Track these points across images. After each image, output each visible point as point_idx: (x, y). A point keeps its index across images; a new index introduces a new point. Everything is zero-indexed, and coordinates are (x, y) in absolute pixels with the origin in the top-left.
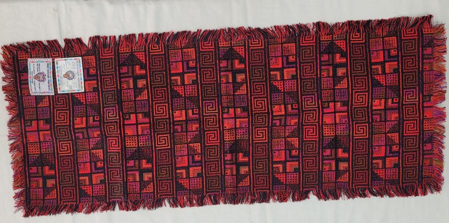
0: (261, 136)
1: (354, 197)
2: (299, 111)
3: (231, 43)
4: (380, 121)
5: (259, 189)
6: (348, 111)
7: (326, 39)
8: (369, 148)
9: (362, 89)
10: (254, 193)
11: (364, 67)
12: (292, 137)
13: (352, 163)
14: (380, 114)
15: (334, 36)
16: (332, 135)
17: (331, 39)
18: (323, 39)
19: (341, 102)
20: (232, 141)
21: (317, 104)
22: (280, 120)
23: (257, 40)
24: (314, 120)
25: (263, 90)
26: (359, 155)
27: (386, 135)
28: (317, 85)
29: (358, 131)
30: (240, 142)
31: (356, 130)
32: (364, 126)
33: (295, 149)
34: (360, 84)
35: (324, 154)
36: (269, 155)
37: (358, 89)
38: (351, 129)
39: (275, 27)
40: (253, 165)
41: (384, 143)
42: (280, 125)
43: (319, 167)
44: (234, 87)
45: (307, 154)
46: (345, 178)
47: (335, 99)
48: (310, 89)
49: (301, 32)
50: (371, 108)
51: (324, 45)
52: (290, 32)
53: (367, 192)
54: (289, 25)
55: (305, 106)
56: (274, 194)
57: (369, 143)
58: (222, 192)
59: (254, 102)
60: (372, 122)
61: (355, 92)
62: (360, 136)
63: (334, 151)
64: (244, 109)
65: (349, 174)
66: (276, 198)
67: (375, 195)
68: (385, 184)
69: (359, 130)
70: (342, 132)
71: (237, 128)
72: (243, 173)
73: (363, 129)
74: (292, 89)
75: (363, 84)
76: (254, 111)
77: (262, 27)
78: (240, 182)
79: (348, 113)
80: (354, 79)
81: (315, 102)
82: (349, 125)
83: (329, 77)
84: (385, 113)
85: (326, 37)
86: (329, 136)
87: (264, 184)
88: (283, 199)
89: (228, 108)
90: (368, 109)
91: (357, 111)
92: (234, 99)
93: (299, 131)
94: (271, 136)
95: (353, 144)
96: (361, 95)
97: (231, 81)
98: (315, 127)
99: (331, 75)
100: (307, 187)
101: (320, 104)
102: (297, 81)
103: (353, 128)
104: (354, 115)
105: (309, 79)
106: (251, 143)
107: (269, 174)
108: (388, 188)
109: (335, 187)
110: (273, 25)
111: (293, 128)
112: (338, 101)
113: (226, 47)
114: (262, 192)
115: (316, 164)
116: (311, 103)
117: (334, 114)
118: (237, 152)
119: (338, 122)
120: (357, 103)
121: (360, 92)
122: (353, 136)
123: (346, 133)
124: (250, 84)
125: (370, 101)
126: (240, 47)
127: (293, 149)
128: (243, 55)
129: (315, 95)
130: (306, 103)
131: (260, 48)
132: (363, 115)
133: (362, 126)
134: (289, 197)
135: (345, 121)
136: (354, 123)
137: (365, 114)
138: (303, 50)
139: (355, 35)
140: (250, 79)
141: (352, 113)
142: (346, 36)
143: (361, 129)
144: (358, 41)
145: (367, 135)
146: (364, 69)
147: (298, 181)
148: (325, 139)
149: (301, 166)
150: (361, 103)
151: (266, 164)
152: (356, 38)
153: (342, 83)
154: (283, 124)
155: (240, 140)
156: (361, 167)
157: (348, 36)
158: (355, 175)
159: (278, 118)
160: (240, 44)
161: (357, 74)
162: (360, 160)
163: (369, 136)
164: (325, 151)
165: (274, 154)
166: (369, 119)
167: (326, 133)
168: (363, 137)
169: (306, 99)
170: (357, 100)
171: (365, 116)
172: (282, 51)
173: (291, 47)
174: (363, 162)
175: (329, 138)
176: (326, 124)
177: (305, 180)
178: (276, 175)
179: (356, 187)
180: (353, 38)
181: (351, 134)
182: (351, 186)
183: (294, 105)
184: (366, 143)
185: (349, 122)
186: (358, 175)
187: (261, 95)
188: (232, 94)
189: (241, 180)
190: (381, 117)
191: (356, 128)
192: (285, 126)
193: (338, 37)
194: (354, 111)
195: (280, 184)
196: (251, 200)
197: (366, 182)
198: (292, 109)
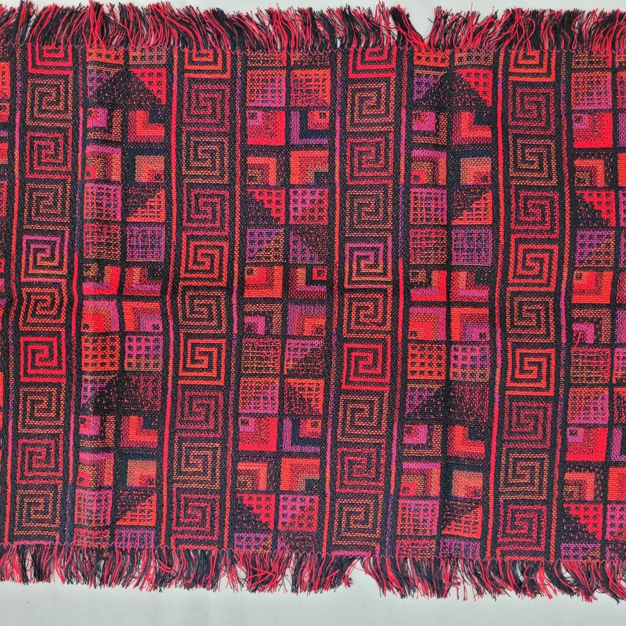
0: (205, 365)
1: (497, 590)
2: (330, 290)
3: (126, 53)
4: (597, 343)
5: (187, 542)
6: (490, 304)
7: (431, 63)
8: (554, 430)
9: (541, 232)
10: (169, 552)
11: (549, 163)
12: (305, 377)
13: (497, 479)
14: (597, 322)
15: (457, 55)
16: (435, 377)
17: (446, 65)
18: (423, 62)
19: (470, 269)
20: (109, 373)
21: (390, 272)
22: (268, 317)
23: (211, 52)
24: (378, 325)
25: (218, 215)
26: (521, 451)
27: (611, 393)
28: (395, 211)
29: (522, 372)
30: (134, 378)
31: (514, 367)
32: (541, 355)
33: (313, 415)
34: (534, 215)
35: (407, 440)
36: (225, 428)
37: (526, 232)
38: (499, 361)
39: (271, 13)
40: (171, 457)
41: (603, 419)
42: (268, 333)
43: (388, 482)
44: (125, 197)
45: (350, 436)
46: (468, 526)
47: (449, 259)
48: (370, 222)
49: (352, 34)
50: (568, 298)
51: (425, 80)
52: (316, 33)
53: (541, 577)
54: (316, 9)
55: (350, 276)
56: (233, 562)
57: (555, 414)
58: (62, 540)
59: (188, 251)
60: (570, 342)
61: (519, 241)
62: (527, 389)
63: (438, 429)
64: (153, 272)
65: (486, 513)
66: (242, 573)
67: (567, 590)
68: (603, 557)
69: (526, 368)
70: (468, 371)
71: (126, 333)
72: (136, 484)
73: (539, 365)
74: (312, 218)
75: (543, 215)
76: (186, 279)
77: (230, 10)
78: (124, 512)
79: (492, 312)
80: (517, 197)
81: (386, 264)
82: (494, 350)
83: (436, 186)
84: (614, 317)
85: (433, 56)
86: (427, 381)
87: (203, 524)
88: (261, 579)
89: (101, 263)
90: (557, 301)
91: (521, 304)
92: (124, 238)
93: (327, 355)
94: (238, 367)
95: (501, 414)
96: (535, 251)
97: (116, 176)
98: (380, 347)
99: (442, 179)
100: (345, 548)
101: (401, 272)
102: (333, 191)
103: (505, 360)
104: (512, 317)
105: (372, 187)
106: (170, 385)
107: (222, 492)
108: (613, 568)
109: (437, 553)
110: (264, 7)
111: (309, 348)
112: (462, 268)
113: (106, 65)
114: (195, 551)
115: (378, 472)
116: (371, 267)
117: (444, 310)
118: (122, 413)
119: (455, 337)
120: (522, 277)
121: (534, 240)
122: (503, 388)
123: (480, 375)
124: (179, 191)
125: (565, 274)
126: (155, 71)
127: (305, 417)
128: (163, 97)
129: (386, 242)
130: (354, 267)
131: (218, 76)
132: (538, 320)
133: (536, 355)
134: (283, 574)
135: (481, 336)
136: (509, 344)
137: (547, 318)
138: (355, 91)
139: (525, 54)
140: (180, 177)
141: (503, 309)
142: (497, 56)
143: (530, 364)
144: (534, 75)
145: (551, 386)
146: (550, 168)
147: (315, 525)
148: (413, 389)
149: (328, 475)
150: (534, 277)
151: (214, 458)
152: (527, 66)
153: (477, 209)
154: (276, 330)
155: (134, 373)
156: (526, 493)
157: (501, 58)
158: (505, 517)
159: (261, 308)
160: (156, 62)
161: (528, 183)
162: (522, 468)
163: (557, 391)
164: (409, 432)
165: (242, 428)
166: (558, 333)
167: (415, 372)
168: (538, 394)
169: (356, 254)
170: (524, 267)
171: (547, 323)
172: (288, 92)
173: (317, 80)
174: (532, 477)
175: (426, 386)
176: (418, 342)
177: (340, 523)
178: (246, 497)
179: (507, 558)
180: (517, 65)
181: (498, 379)
182: (488, 554)
183: (315, 270)
184: (545, 414)
185: (493, 337)
186: (514, 519)
187: (212, 229)
188: (119, 218)
189: (130, 506)
190: (598, 330)
191: (514, 360)
192: (285, 336)
193: (469, 58)
194: (512, 305)
195: (255, 530)
196: (158, 575)
197: (538, 544)
198: (310, 281)
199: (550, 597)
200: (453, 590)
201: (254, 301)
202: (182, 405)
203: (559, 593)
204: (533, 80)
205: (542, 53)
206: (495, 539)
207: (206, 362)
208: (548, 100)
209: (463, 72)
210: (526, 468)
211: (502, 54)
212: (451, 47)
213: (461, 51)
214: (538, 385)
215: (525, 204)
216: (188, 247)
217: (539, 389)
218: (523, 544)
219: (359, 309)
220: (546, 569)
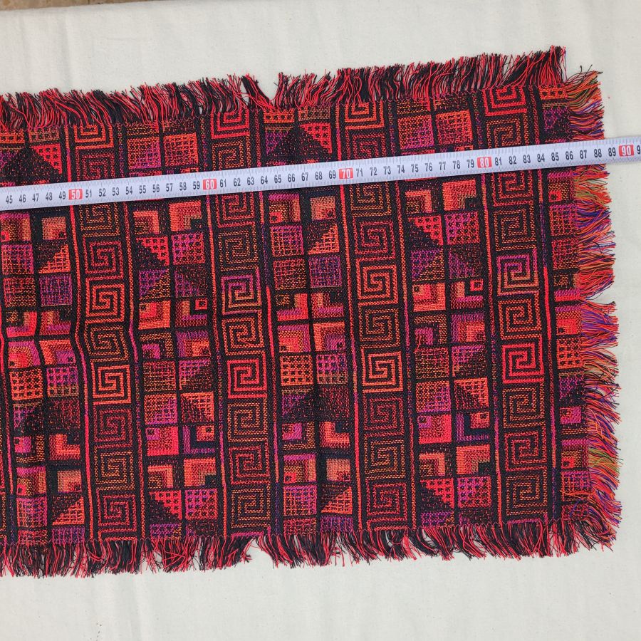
0: (114, 388)
1: (370, 556)
2: (210, 319)
3: (26, 133)
4: (436, 344)
5: (112, 535)
6: (345, 318)
7: (280, 121)
8: (406, 419)
9: (381, 255)
10: (97, 544)
11: (384, 196)
12: (196, 391)
13: (362, 464)
14: (435, 326)
15: (300, 112)
16: (304, 382)
17: (292, 120)
18: (272, 121)
19: (325, 291)
20: (35, 400)
21: (259, 299)
22: (161, 343)
23: (95, 127)
24: (252, 342)
25: (114, 262)
26: (380, 439)
27: (452, 384)
28: (259, 247)
29: (375, 373)
30: (57, 404)
31: (368, 369)
32: (390, 358)
33: (206, 422)
34: (374, 241)
35: (285, 437)
36: (135, 438)
37: (368, 256)
38: (355, 366)
39: (142, 89)
40: (92, 466)
41: (447, 407)
42: (163, 357)
43: (273, 474)
44: (36, 253)
45: (239, 437)
46: (342, 505)
47: (309, 283)
48: (240, 258)
49: (211, 101)
50: (411, 308)
51: (275, 136)
52: (181, 104)
53: (406, 542)
54: (179, 83)
55: (227, 304)
56: (151, 549)
57: (406, 406)
58: (9, 541)
59: (91, 294)
60: (413, 345)
61: (363, 264)
62: (380, 387)
63: (311, 426)
64: (63, 314)
65: (355, 492)
66: (159, 558)
67: (430, 552)
68: (457, 522)
69: (378, 369)
70: (331, 375)
71: (47, 367)
72: (66, 490)
73: (389, 366)
74: (192, 258)
75: (381, 240)
76: (90, 318)
77: (108, 88)
78: (58, 515)
79: (347, 324)
80: (358, 227)
81: (255, 292)
82: (350, 357)
83: (291, 223)
84: (449, 321)
85: (279, 114)
86: (297, 387)
87: (123, 519)
88: (174, 561)
89: (20, 311)
90: (401, 312)
91: (371, 316)
92: (38, 288)
93: (214, 372)
94: (142, 387)
95: (361, 409)
96: (378, 271)
97: (27, 237)
98: (257, 361)
99: (297, 216)
100: (242, 530)
101: (269, 297)
102: (207, 235)
103: (360, 365)
104: (364, 327)
105: (238, 229)
106: (86, 407)
107: (137, 492)
108: (465, 530)
109: (318, 529)
110: (136, 85)
111: (198, 366)
112: (318, 290)
113: (10, 146)
114: (119, 542)
115: (264, 465)
116: (243, 295)
117: (307, 326)
118: (49, 433)
119: (319, 348)
120: (368, 293)
121: (376, 263)
122: (360, 388)
123: (340, 378)
124: (80, 245)
125: (405, 289)
126: (51, 147)
127: (200, 424)
128: (59, 168)
129: (254, 274)
130: (230, 296)
131: (104, 146)
132: (386, 328)
133: (385, 358)
134: (193, 556)
135: (339, 345)
136: (362, 351)
137: (394, 325)
138: (218, 150)
139: (356, 107)
140: (79, 233)
141: (356, 321)
142: (333, 110)
143: (381, 366)
144: (366, 123)
145: (401, 383)
146: (385, 201)
147: (216, 513)
148: (287, 394)
149: (223, 471)
150: (379, 293)
151: (128, 464)
152: (360, 117)
153: (327, 240)
154: (169, 354)
155: (56, 399)
156: (387, 474)
157: (337, 112)
158: (371, 494)
159: (154, 337)
160: (51, 138)
161: (366, 215)
162: (382, 453)
163: (405, 387)
164: (287, 429)
165: (148, 437)
166: (403, 338)
167: (287, 380)
168: (390, 390)
169: (230, 285)
170: (370, 285)
171: (393, 330)
172: (163, 154)
173: (186, 143)
174: (392, 460)
175: (297, 391)
176: (288, 354)
177: (236, 510)
178: (157, 494)
179: (376, 529)
180: (351, 117)
181: (355, 380)
182: (360, 527)
183: (197, 302)
184: (398, 406)
185: (348, 346)
186: (379, 496)
187: (110, 274)
188: (32, 272)
189: (62, 509)
190: (436, 334)
191: (367, 364)
192: (177, 359)
193: (309, 114)
194: (364, 318)
195: (167, 521)
196: (90, 563)
197: (402, 516)
198: (193, 311)
199: (415, 559)
200: (333, 558)
201: (147, 332)
202: (98, 422)
203: (423, 555)
204: (366, 127)
205: (371, 105)
206: (364, 513)
207: (115, 385)
208: (380, 143)
209: (306, 126)
210: (386, 453)
211: (338, 109)
212: (294, 106)
213: (303, 109)
214: (389, 383)
215: (366, 234)
216: (91, 291)
217: (390, 386)
218: (389, 516)
219: (235, 331)
220: (410, 535)
